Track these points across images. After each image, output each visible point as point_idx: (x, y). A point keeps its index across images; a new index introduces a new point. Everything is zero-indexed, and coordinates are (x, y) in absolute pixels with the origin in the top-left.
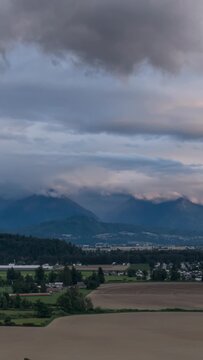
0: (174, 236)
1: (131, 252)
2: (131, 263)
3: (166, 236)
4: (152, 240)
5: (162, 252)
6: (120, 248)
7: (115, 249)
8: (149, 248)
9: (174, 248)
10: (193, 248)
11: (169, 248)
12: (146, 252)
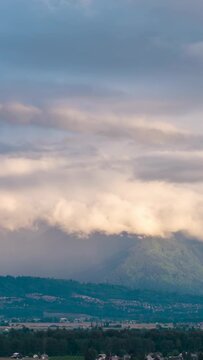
0: (134, 303)
1: (50, 333)
2: (50, 354)
3: (118, 302)
4: (91, 310)
5: (111, 333)
6: (28, 325)
7: (18, 327)
8: (86, 326)
9: (133, 325)
10: (170, 326)
11: (124, 326)
12: (80, 334)
